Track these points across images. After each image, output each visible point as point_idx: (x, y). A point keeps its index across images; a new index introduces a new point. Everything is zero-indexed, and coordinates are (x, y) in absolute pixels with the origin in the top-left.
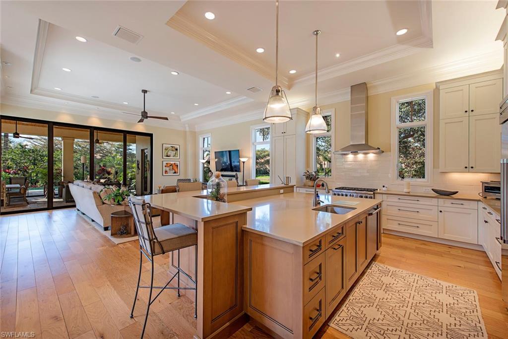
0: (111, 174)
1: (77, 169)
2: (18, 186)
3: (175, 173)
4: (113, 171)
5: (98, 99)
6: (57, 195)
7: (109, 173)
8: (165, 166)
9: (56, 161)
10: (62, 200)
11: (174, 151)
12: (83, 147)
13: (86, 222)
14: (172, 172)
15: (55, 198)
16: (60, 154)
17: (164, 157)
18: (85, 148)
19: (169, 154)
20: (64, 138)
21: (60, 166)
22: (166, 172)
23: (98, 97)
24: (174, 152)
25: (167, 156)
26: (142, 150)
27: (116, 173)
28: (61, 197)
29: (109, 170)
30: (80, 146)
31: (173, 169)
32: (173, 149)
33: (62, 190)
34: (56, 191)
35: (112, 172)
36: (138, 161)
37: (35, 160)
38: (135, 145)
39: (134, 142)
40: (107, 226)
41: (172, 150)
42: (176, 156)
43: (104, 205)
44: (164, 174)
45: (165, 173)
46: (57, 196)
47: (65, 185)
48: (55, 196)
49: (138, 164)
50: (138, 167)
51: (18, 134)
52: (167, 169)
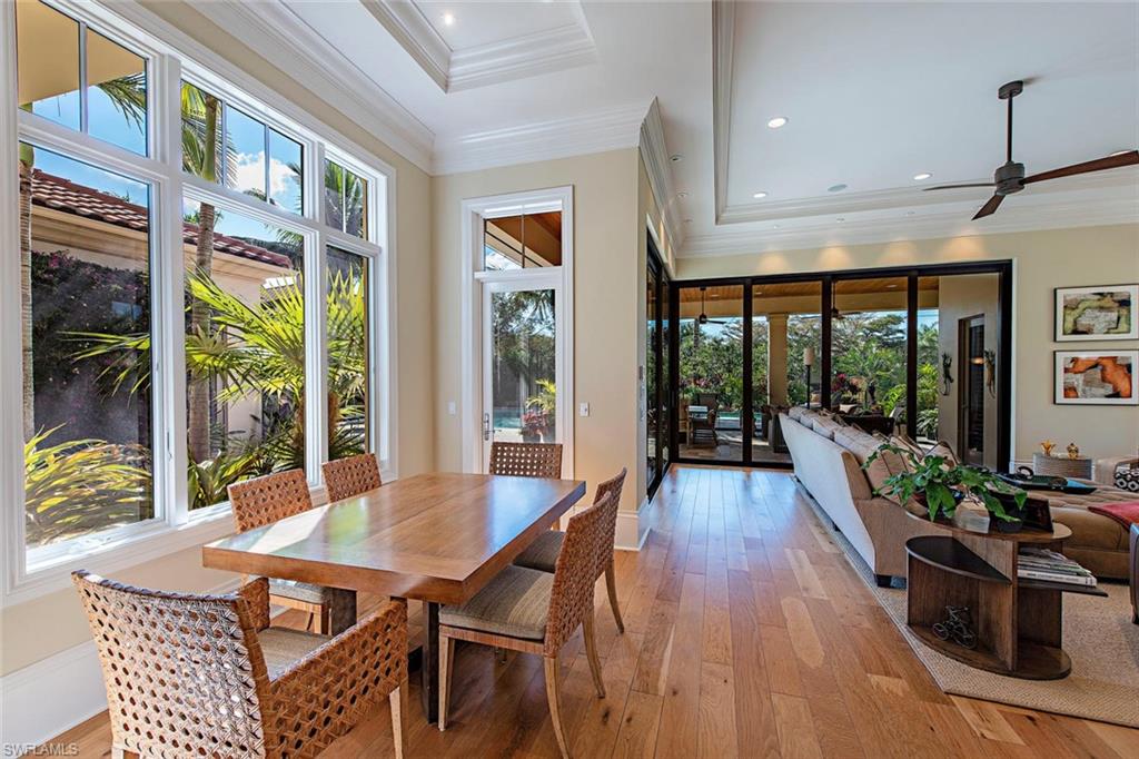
0: (860, 390)
1: (793, 378)
2: (705, 409)
3: (1116, 395)
4: (863, 384)
5: (843, 191)
6: (758, 431)
7: (854, 389)
8: (1066, 370)
9: (757, 364)
10: (767, 444)
11: (1109, 309)
12: (802, 336)
13: (819, 525)
14: (1102, 391)
15: (755, 437)
16: (763, 353)
17: (1060, 336)
18: (805, 336)
19: (1084, 322)
20: (771, 315)
21: (763, 374)
22: (1070, 391)
23: (844, 186)
24: (1114, 316)
25: (1075, 332)
26: (960, 321)
27: (872, 390)
28: (764, 438)
29: (854, 381)
30: (797, 334)
31: (1104, 379)
32: (1107, 302)
33: (767, 423)
34: (758, 424)
35: (860, 386)
36: (945, 357)
37: (729, 363)
38: (936, 312)
39: (933, 304)
40: (885, 573)
41: (1101, 308)
42: (1123, 326)
43: (876, 501)
44: (1060, 398)
45: (1066, 396)
46: (760, 434)
47: (773, 414)
48: (756, 433)
49: (947, 366)
50: (947, 375)
51: (705, 317)
52: (1078, 380)
